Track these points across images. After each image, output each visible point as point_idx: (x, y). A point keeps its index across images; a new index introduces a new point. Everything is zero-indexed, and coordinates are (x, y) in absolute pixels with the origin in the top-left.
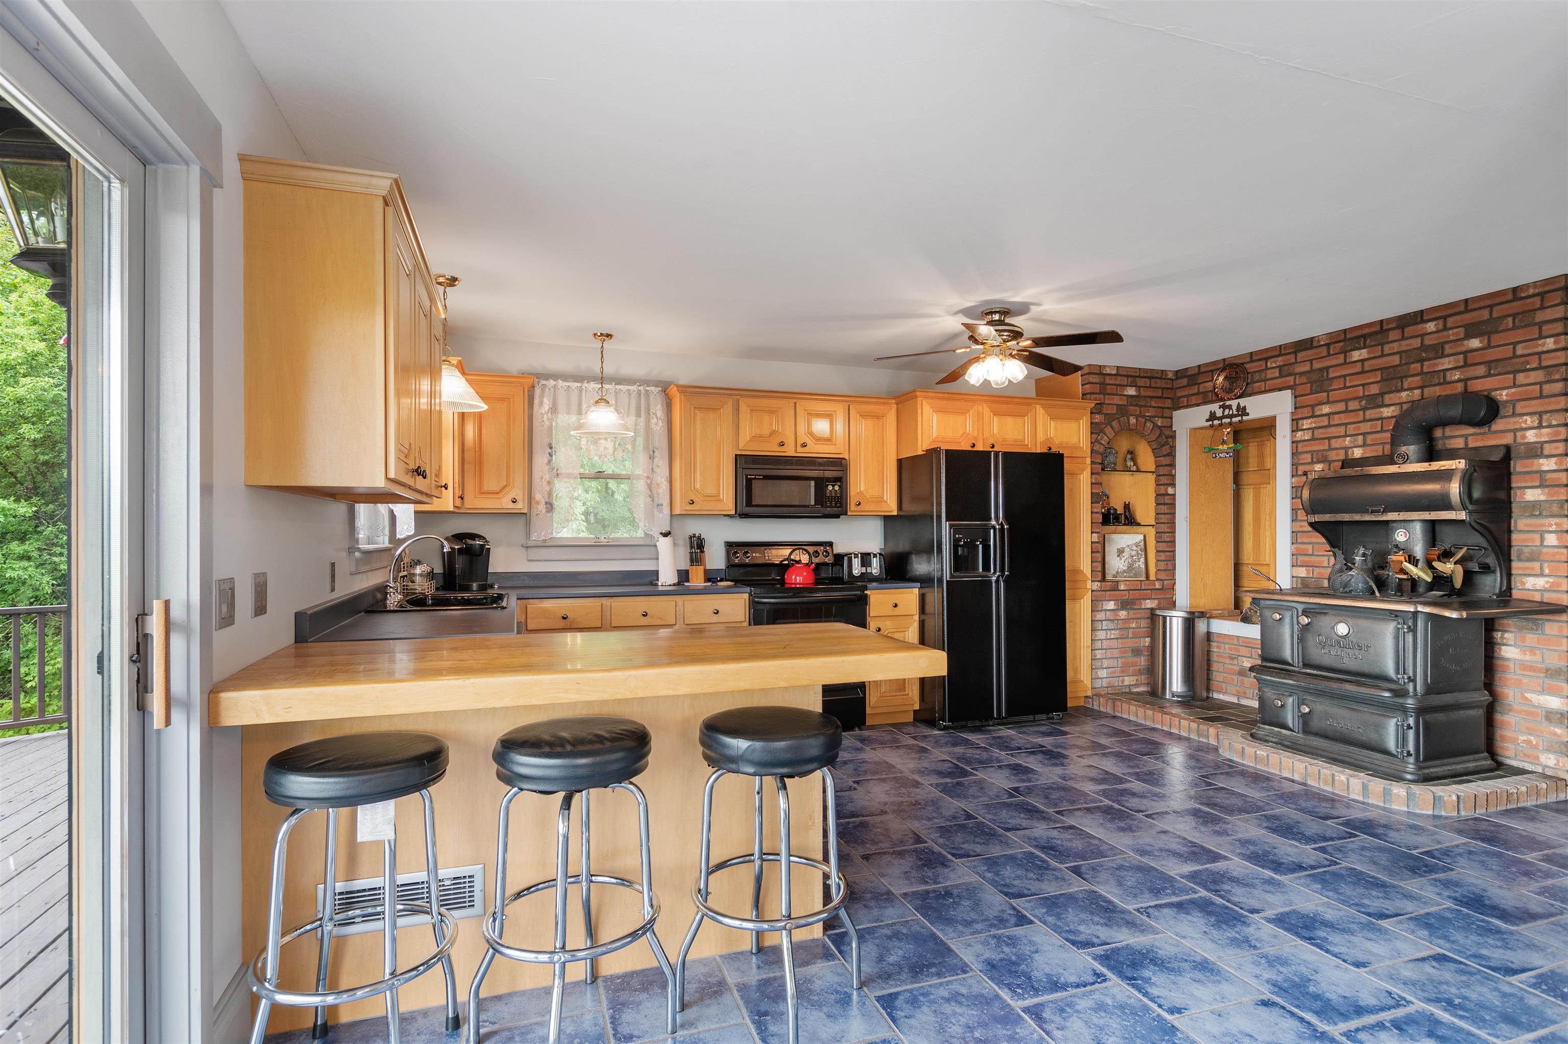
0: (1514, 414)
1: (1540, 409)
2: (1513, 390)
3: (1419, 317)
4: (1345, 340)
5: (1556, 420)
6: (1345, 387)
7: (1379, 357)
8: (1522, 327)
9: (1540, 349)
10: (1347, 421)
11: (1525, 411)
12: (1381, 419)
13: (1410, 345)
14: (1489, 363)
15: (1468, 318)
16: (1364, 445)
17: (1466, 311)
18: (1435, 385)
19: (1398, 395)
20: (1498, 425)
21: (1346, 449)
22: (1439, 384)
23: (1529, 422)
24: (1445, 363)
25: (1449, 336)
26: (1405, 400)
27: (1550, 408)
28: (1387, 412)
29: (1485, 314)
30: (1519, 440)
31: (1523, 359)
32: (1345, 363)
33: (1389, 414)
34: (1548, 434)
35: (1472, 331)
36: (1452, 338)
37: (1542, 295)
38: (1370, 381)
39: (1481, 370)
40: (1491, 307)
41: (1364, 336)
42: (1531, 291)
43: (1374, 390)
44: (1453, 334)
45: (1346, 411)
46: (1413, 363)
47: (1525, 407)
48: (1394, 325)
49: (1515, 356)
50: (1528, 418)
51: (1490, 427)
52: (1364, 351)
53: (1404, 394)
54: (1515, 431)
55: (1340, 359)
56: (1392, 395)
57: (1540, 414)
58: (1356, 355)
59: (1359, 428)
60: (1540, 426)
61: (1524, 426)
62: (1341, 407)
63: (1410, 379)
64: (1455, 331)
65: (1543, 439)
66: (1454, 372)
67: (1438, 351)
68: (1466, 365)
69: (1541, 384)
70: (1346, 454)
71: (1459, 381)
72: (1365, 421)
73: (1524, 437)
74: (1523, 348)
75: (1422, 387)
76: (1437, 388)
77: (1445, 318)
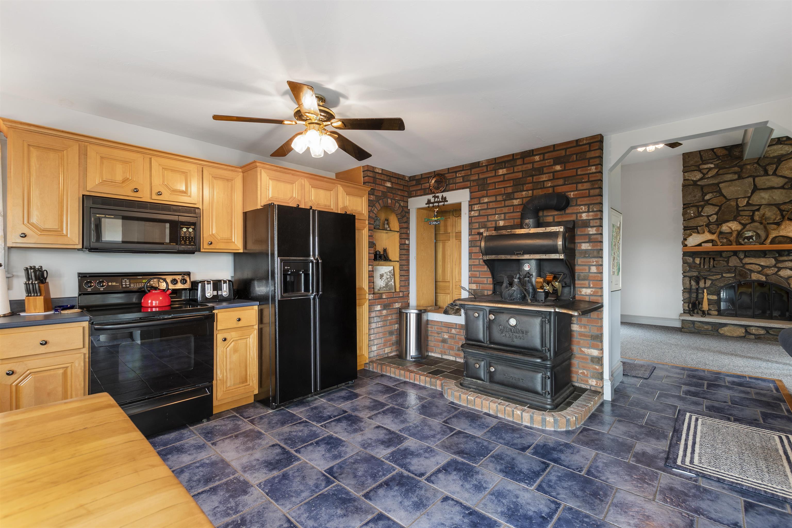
0: (577, 205)
1: (588, 202)
2: (576, 192)
3: (531, 153)
4: (495, 163)
5: (596, 208)
6: (495, 189)
7: (512, 173)
8: (580, 160)
9: (589, 172)
10: (496, 206)
11: (582, 203)
12: (513, 206)
13: (527, 167)
14: (564, 178)
15: (555, 154)
16: (504, 219)
17: (554, 151)
18: (539, 189)
19: (521, 193)
20: (569, 210)
21: (496, 221)
22: (541, 188)
23: (583, 209)
24: (544, 178)
25: (545, 163)
26: (524, 196)
27: (593, 202)
28: (516, 202)
29: (563, 153)
30: (579, 218)
31: (581, 177)
32: (495, 176)
33: (517, 204)
34: (592, 215)
35: (557, 161)
36: (547, 164)
37: (589, 144)
38: (508, 185)
39: (561, 182)
40: (566, 149)
41: (505, 162)
42: (585, 142)
43: (510, 190)
44: (548, 162)
45: (496, 201)
46: (528, 177)
47: (581, 201)
48: (519, 157)
49: (577, 175)
50: (583, 207)
51: (565, 211)
52: (505, 170)
53: (524, 193)
54: (577, 213)
55: (493, 174)
56: (518, 193)
57: (589, 205)
58: (501, 172)
59: (502, 210)
60: (588, 212)
61: (581, 211)
62: (493, 199)
63: (527, 185)
64: (549, 161)
65: (590, 218)
66: (548, 182)
67: (540, 171)
68: (554, 179)
69: (589, 189)
70: (496, 224)
71: (550, 187)
72: (505, 206)
73: (581, 217)
74: (582, 171)
75: (533, 190)
76: (540, 190)
77: (544, 154)
